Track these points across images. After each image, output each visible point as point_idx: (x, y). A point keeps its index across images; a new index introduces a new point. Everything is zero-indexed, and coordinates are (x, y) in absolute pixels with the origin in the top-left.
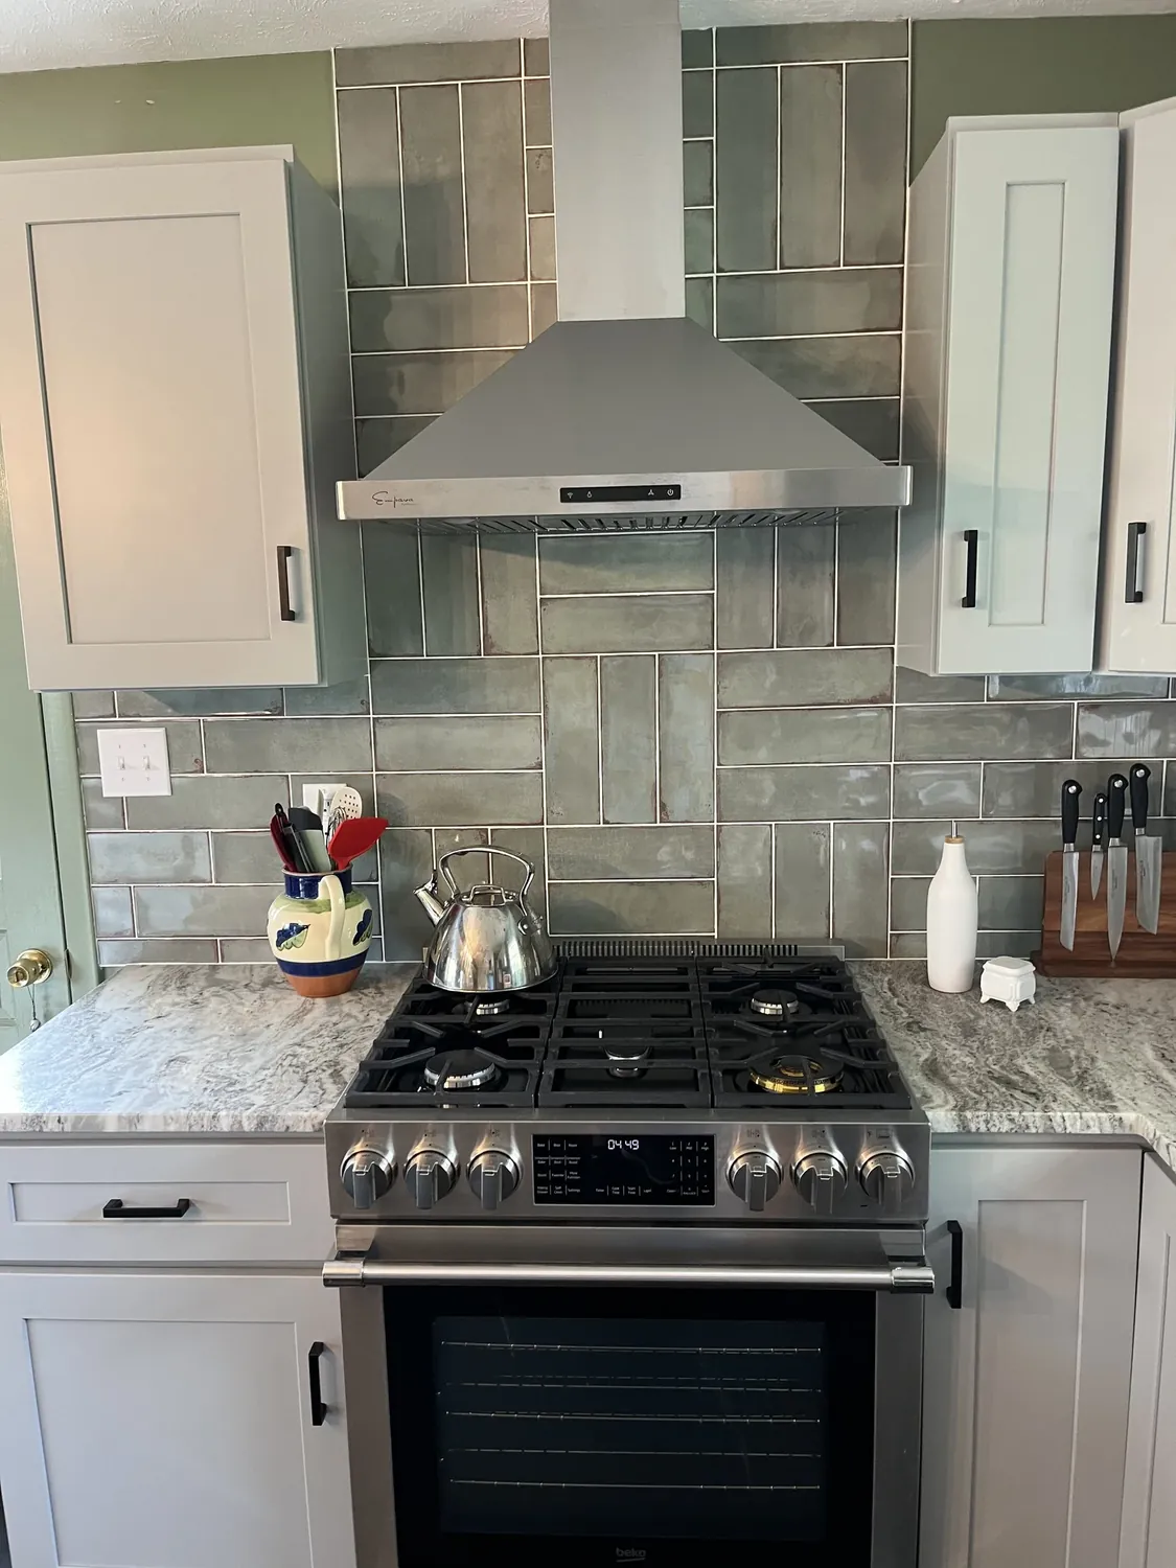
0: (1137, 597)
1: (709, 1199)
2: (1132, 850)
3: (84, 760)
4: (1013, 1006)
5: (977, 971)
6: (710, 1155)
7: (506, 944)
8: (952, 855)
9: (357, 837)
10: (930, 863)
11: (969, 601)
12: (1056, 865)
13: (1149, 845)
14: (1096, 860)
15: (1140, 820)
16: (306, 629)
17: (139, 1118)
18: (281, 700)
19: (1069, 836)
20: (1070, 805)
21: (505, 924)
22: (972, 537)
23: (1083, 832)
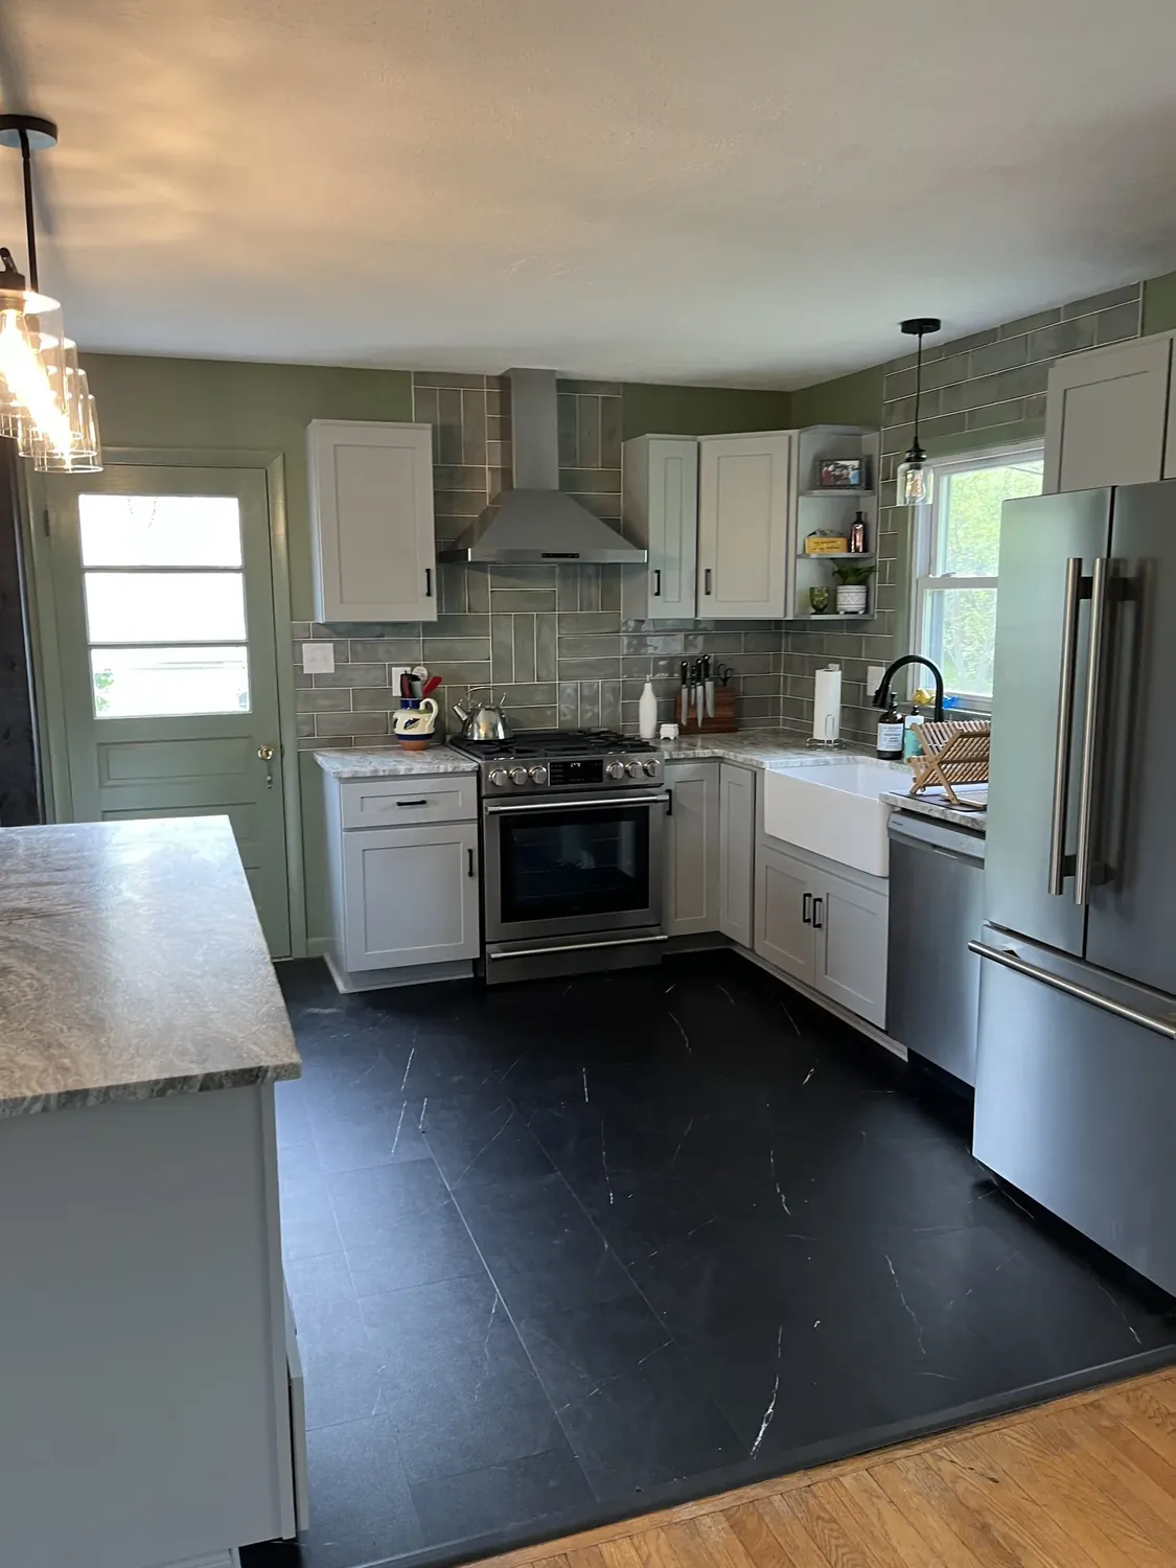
0: (708, 593)
1: (601, 781)
2: (704, 687)
3: (297, 657)
4: (672, 738)
5: (658, 729)
6: (602, 767)
7: (496, 727)
8: (648, 687)
9: (431, 687)
10: (638, 695)
11: (658, 594)
12: (679, 693)
13: (709, 684)
14: (693, 690)
15: (707, 676)
16: (434, 599)
17: (412, 769)
18: (426, 625)
19: (684, 683)
20: (684, 669)
21: (495, 716)
22: (658, 572)
23: (688, 682)
